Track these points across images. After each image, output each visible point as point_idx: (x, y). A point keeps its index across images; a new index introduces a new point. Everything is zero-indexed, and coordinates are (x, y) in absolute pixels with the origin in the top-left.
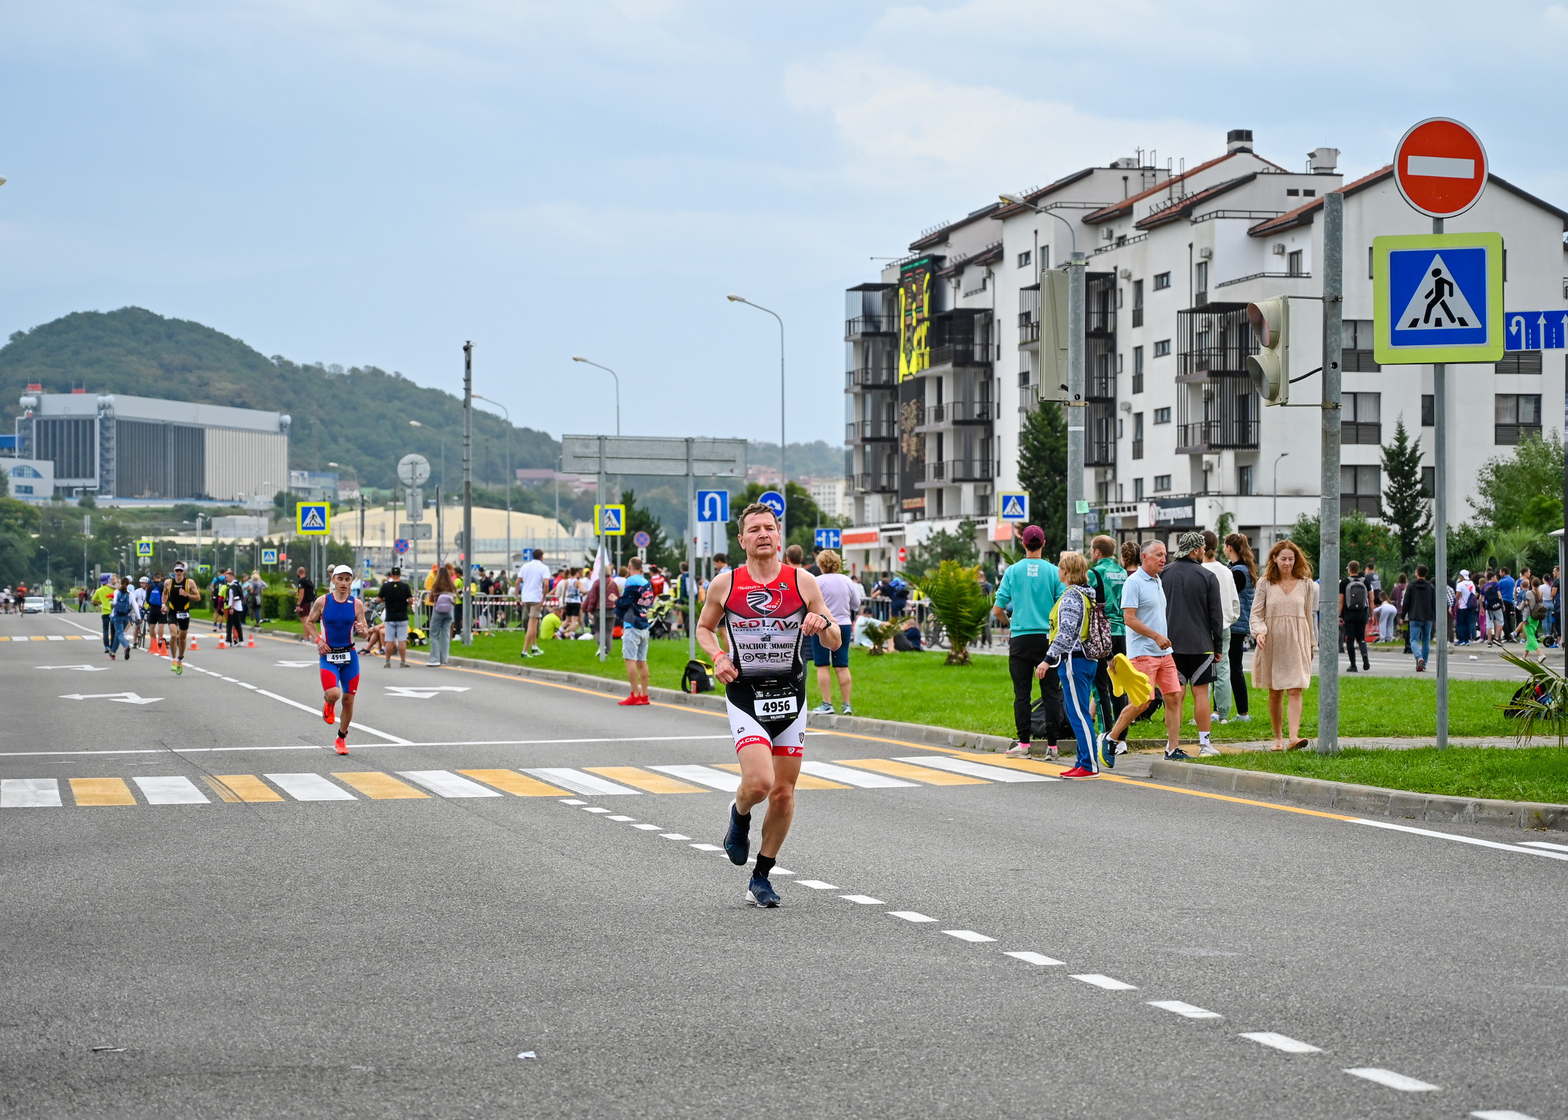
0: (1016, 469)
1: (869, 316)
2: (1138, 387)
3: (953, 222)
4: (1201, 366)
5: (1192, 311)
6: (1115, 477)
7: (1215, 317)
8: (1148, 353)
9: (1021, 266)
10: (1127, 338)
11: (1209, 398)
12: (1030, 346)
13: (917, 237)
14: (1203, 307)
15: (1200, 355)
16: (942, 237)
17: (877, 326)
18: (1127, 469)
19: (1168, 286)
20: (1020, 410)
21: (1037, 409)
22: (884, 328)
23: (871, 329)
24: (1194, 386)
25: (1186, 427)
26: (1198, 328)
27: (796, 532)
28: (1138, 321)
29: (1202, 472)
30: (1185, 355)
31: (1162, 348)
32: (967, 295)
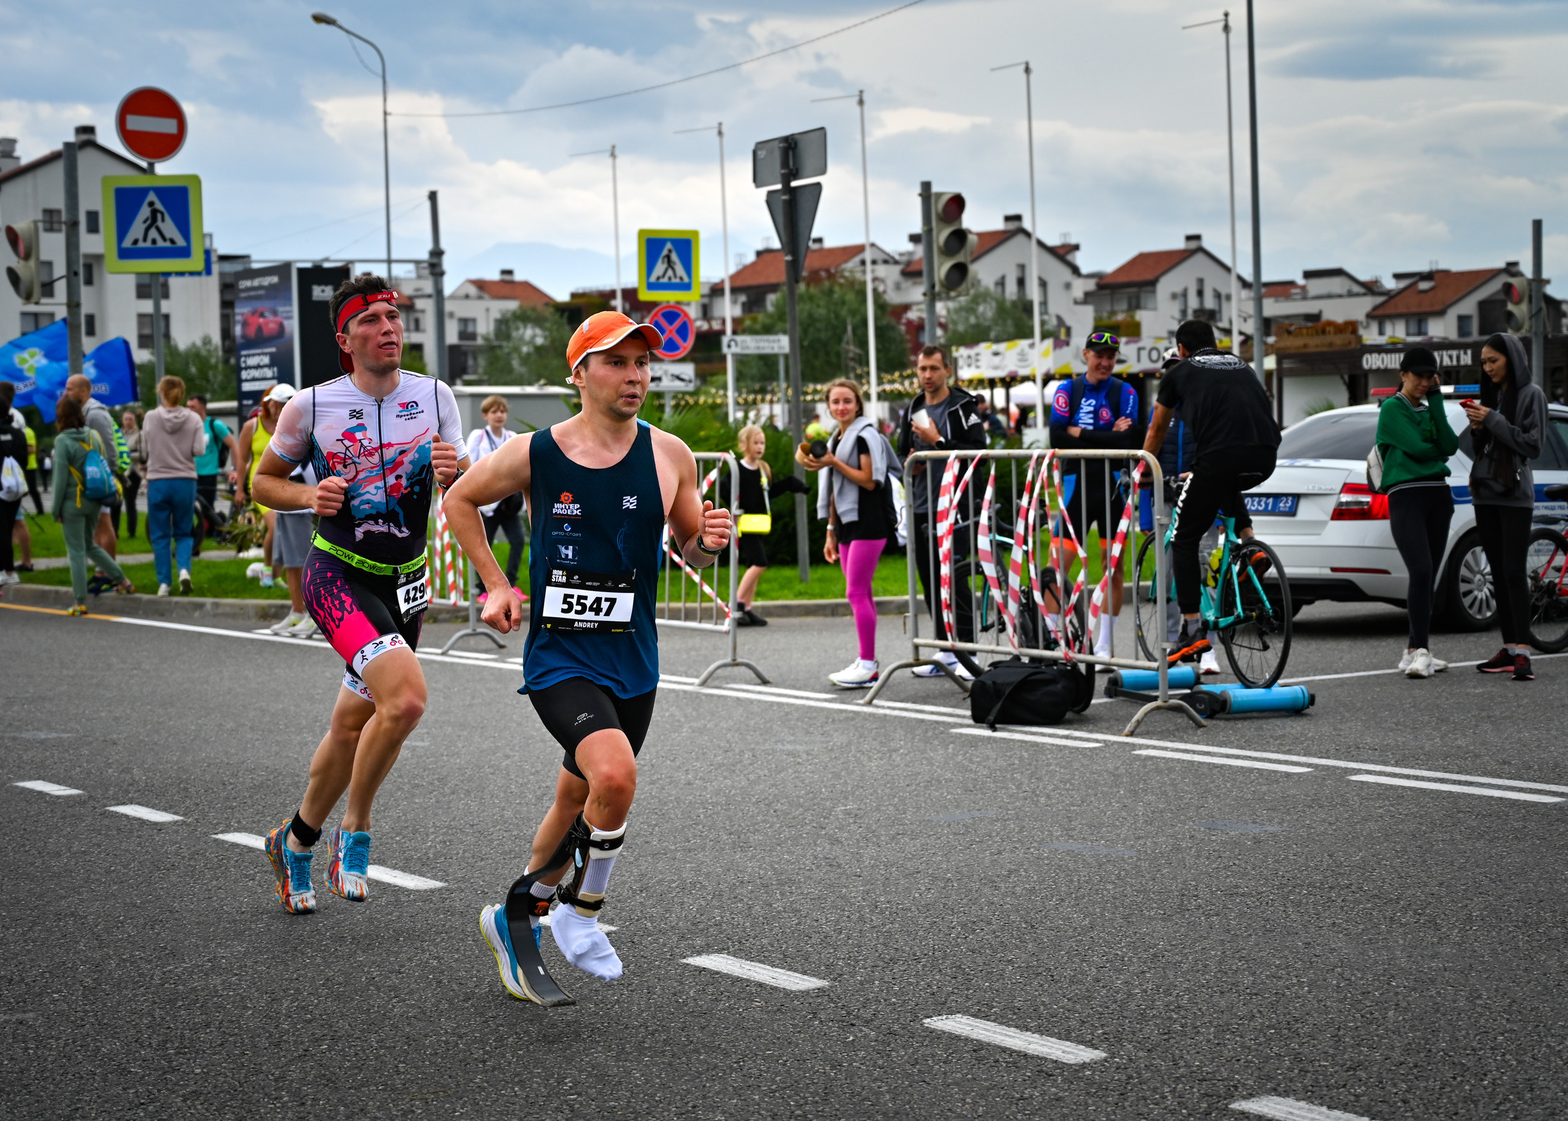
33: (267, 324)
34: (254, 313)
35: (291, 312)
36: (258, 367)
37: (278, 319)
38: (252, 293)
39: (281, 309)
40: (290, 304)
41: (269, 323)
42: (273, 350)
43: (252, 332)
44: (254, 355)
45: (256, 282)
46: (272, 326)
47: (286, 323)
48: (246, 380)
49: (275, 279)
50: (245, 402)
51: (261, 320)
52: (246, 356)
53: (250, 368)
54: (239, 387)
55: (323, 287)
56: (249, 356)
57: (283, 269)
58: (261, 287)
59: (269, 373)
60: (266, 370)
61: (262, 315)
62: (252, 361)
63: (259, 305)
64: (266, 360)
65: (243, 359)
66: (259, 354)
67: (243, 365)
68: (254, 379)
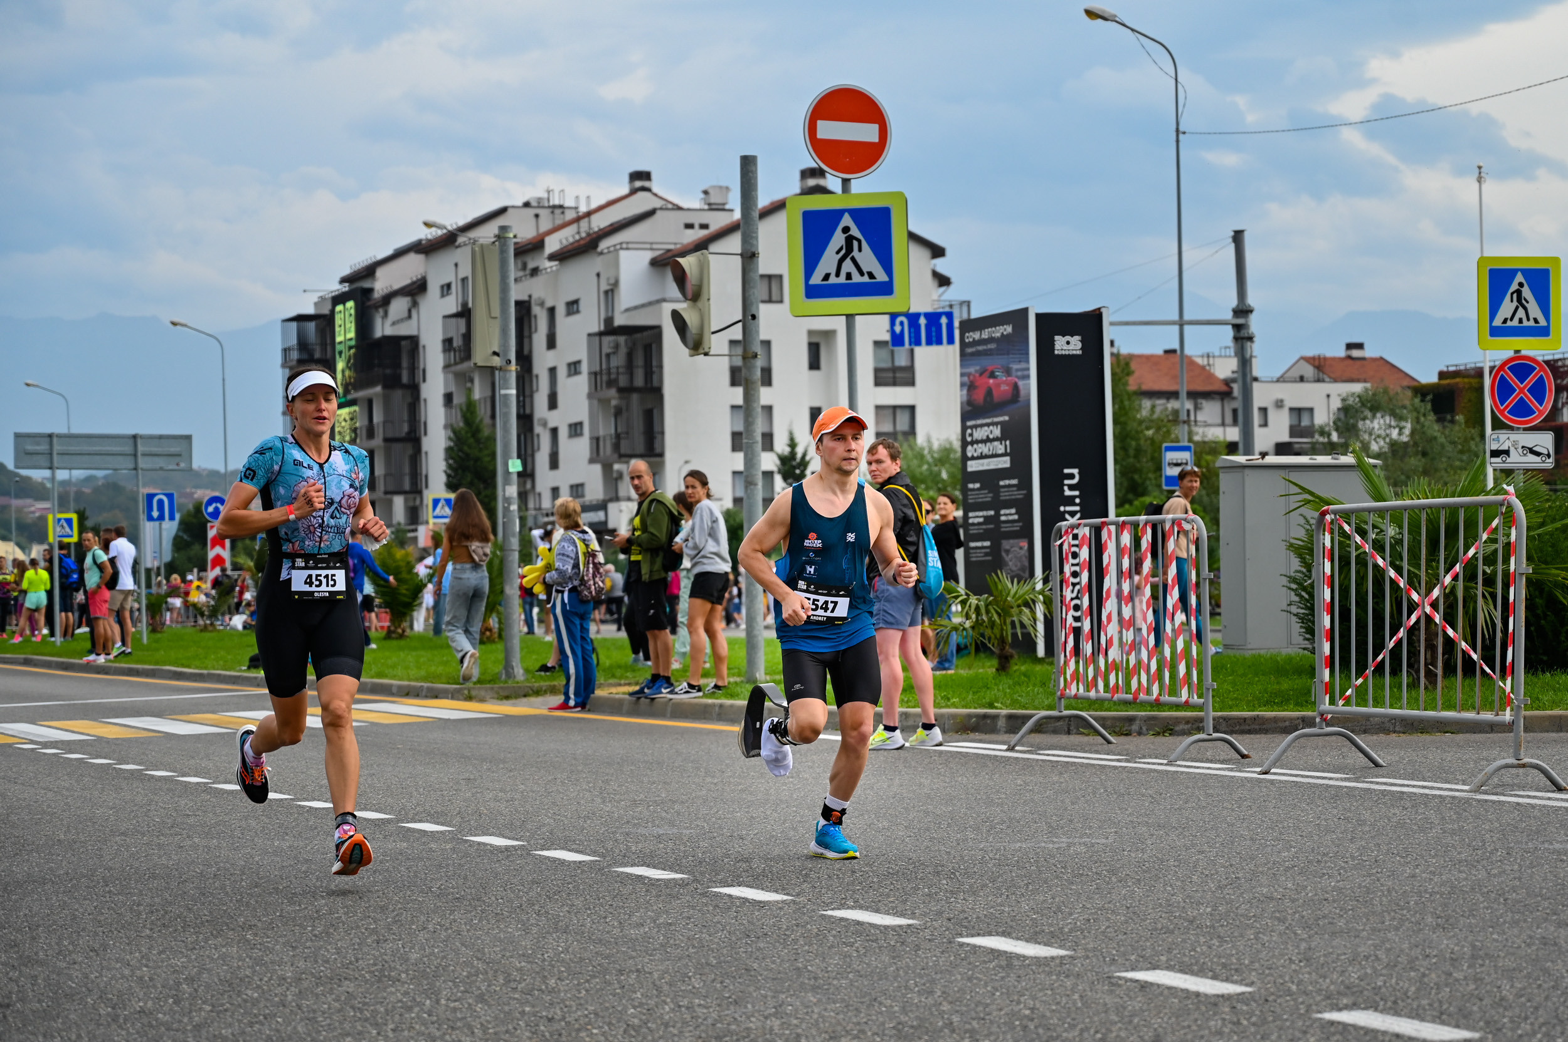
0: (443, 478)
1: (303, 345)
2: (553, 404)
3: (381, 256)
4: (610, 383)
5: (601, 334)
6: (533, 486)
7: (622, 339)
8: (562, 372)
9: (443, 296)
10: (543, 360)
11: (618, 412)
12: (453, 369)
13: (346, 271)
14: (610, 329)
15: (609, 373)
16: (369, 271)
17: (311, 355)
18: (545, 479)
19: (578, 312)
20: (446, 427)
21: (461, 424)
22: (317, 355)
23: (305, 356)
24: (604, 402)
25: (598, 439)
26: (606, 350)
27: (240, 544)
28: (551, 343)
29: (612, 480)
30: (595, 374)
31: (574, 368)
32: (394, 324)
33: (998, 385)
34: (981, 374)
35: (1028, 369)
36: (988, 440)
37: (1012, 379)
38: (980, 348)
39: (1015, 366)
40: (1027, 361)
41: (1001, 386)
42: (1007, 418)
43: (979, 397)
44: (982, 426)
45: (985, 334)
46: (1004, 387)
47: (1021, 383)
48: (973, 458)
49: (1009, 329)
50: (971, 486)
51: (991, 381)
52: (971, 427)
53: (977, 442)
54: (965, 466)
55: (1068, 338)
56: (976, 427)
57: (1018, 317)
58: (991, 340)
59: (1000, 448)
60: (996, 443)
61: (992, 375)
62: (979, 434)
63: (989, 363)
64: (997, 432)
65: (969, 431)
66: (988, 425)
67: (969, 439)
68: (982, 457)
